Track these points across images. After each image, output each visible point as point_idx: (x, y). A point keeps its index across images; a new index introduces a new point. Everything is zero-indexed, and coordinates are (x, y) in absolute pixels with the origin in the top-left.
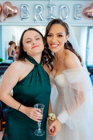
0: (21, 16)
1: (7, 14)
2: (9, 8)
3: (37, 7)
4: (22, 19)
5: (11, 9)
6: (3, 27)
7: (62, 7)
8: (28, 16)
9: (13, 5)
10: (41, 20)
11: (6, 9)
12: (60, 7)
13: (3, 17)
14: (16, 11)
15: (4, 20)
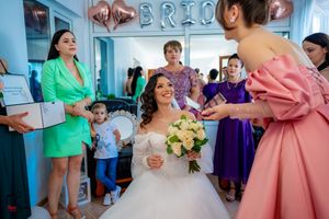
0: (140, 22)
1: (119, 19)
2: (120, 9)
3: (164, 6)
4: (142, 26)
5: (124, 11)
7: (205, 4)
8: (151, 21)
9: (128, 4)
10: (172, 26)
11: (117, 11)
12: (202, 3)
13: (112, 25)
14: (133, 14)
15: (115, 28)
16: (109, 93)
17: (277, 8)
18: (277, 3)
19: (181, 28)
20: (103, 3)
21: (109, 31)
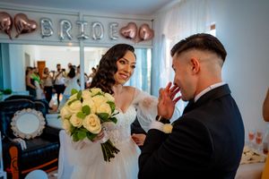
0: (41, 33)
1: (21, 29)
2: (23, 21)
4: (43, 37)
5: (26, 23)
6: (10, 46)
7: (95, 24)
8: (52, 33)
9: (30, 18)
10: (70, 39)
11: (19, 22)
12: (93, 24)
14: (34, 26)
15: (17, 37)
17: (144, 32)
18: (144, 30)
19: (76, 41)
20: (5, 14)
21: (11, 38)
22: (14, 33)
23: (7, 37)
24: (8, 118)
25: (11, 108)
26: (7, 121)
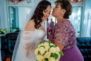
0: (27, 1)
4: (28, 3)
8: (32, 1)
15: (17, 3)
16: (17, 27)
21: (15, 4)
22: (16, 2)
23: (13, 3)
24: (11, 41)
25: (13, 36)
26: (11, 42)
